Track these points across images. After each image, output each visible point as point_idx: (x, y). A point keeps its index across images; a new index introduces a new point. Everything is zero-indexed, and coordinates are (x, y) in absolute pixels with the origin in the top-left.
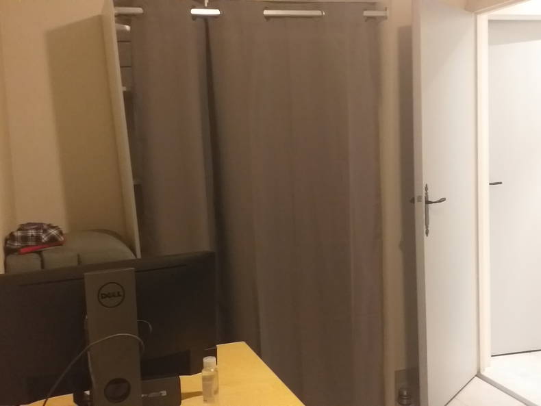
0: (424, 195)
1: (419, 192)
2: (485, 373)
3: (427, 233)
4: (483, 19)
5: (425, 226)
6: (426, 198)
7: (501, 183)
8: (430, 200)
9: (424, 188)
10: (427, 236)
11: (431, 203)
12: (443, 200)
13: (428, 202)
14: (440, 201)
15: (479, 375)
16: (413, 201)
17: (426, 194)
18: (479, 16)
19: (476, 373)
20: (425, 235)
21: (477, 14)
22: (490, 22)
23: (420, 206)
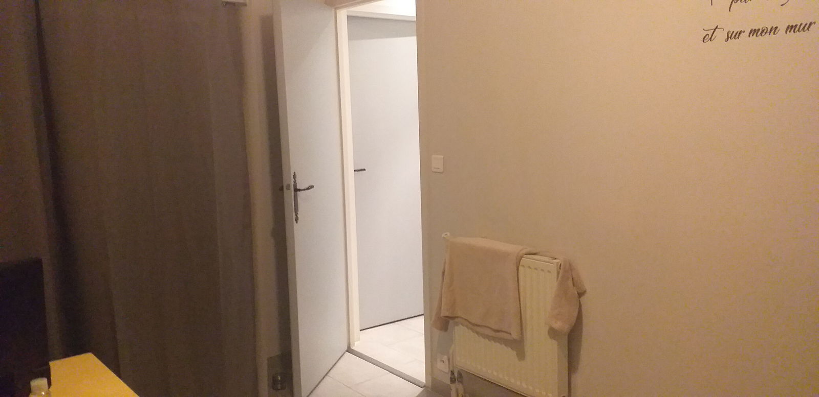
0: (292, 183)
1: (288, 180)
2: (356, 347)
3: (297, 220)
4: (343, 14)
5: (294, 214)
6: (295, 185)
7: (365, 170)
8: (298, 188)
9: (292, 177)
10: (297, 223)
11: (300, 190)
12: (312, 187)
13: (296, 190)
14: (308, 189)
15: (349, 350)
16: (282, 189)
17: (295, 182)
18: (338, 11)
19: (346, 349)
20: (295, 221)
21: (336, 9)
22: (350, 18)
23: (289, 195)
